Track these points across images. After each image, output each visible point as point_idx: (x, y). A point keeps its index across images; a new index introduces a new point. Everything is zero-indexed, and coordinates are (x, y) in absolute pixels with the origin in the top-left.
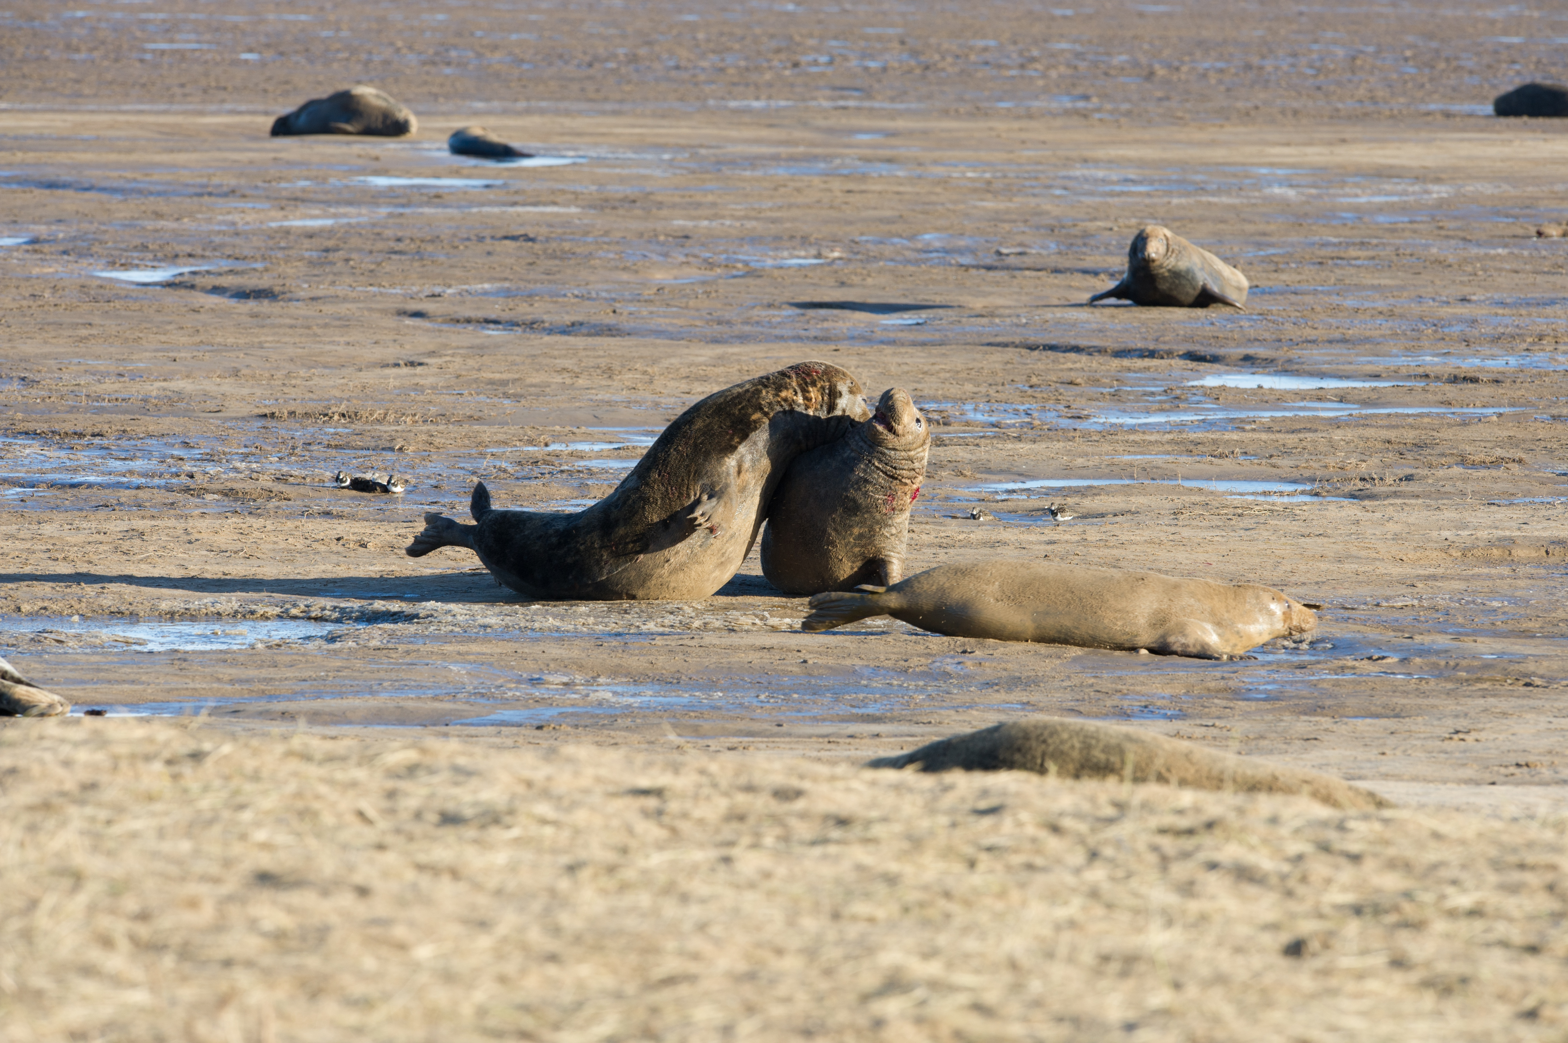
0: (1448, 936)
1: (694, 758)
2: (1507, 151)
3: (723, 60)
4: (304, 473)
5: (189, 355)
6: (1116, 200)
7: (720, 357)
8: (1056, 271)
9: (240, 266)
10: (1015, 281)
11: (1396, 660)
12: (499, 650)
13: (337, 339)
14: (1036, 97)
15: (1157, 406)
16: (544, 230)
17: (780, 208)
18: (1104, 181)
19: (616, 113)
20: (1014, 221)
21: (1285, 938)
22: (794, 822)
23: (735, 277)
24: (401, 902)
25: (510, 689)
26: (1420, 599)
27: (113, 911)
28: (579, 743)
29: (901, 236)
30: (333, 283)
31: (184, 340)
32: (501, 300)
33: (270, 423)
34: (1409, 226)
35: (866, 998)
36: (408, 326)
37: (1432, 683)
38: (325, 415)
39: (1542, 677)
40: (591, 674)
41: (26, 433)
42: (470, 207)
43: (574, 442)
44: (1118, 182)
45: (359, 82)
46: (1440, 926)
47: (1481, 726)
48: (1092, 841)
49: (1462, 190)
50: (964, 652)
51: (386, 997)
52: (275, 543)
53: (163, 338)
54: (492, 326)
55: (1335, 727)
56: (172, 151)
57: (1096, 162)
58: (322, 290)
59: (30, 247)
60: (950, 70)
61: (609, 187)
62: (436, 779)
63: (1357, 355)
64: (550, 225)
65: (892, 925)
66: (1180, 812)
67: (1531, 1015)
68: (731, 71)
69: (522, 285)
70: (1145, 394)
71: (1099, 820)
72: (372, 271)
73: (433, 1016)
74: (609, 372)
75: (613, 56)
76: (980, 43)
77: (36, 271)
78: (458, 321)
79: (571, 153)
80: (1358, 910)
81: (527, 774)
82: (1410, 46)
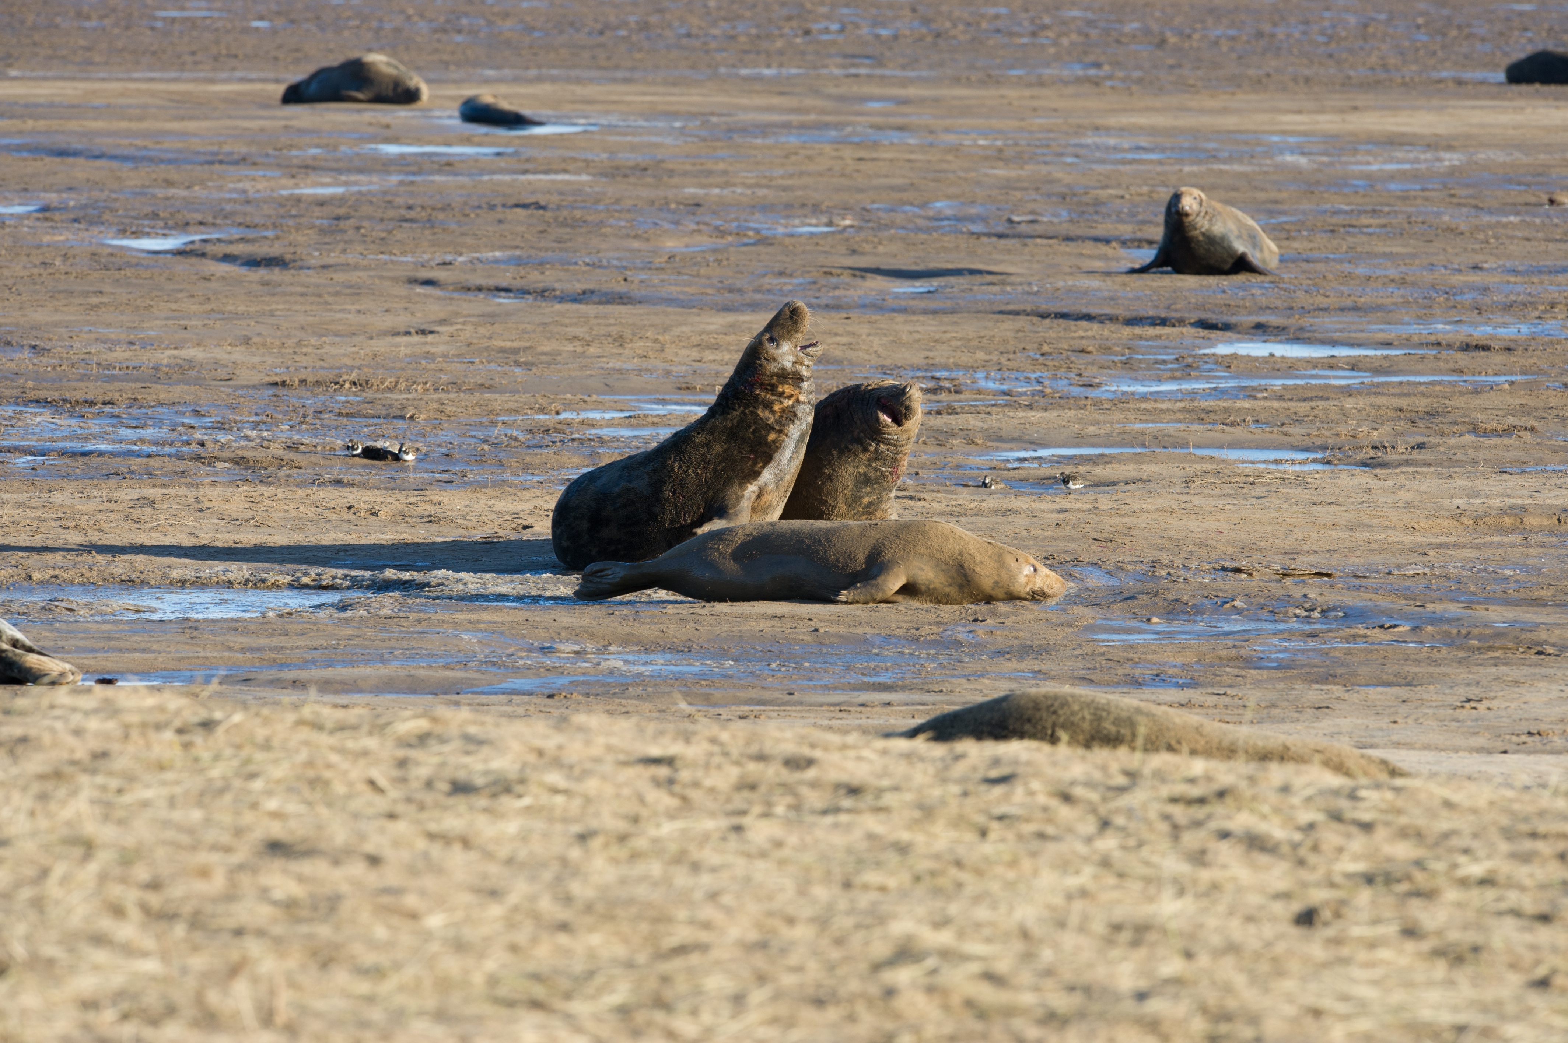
0: (1459, 905)
1: (705, 727)
2: (1519, 118)
3: (734, 27)
4: (315, 441)
5: (200, 323)
6: (1128, 168)
7: (732, 326)
8: (1068, 239)
9: (251, 234)
10: (1027, 250)
11: (1407, 628)
12: (510, 619)
13: (348, 307)
14: (1047, 65)
15: (1168, 374)
16: (555, 198)
17: (791, 176)
18: (1115, 149)
19: (626, 81)
20: (1026, 189)
21: (1296, 907)
22: (805, 791)
23: (746, 245)
24: (412, 871)
25: (521, 658)
26: (1432, 567)
27: (124, 880)
28: (590, 712)
29: (912, 204)
30: (344, 251)
31: (195, 308)
32: (512, 268)
33: (281, 392)
34: (1421, 194)
35: (877, 967)
36: (419, 294)
37: (1444, 651)
38: (336, 383)
39: (1553, 645)
40: (602, 643)
41: (37, 401)
42: (481, 174)
43: (585, 410)
44: (1130, 150)
45: (370, 50)
46: (1452, 894)
47: (1492, 694)
48: (1103, 810)
49: (1474, 158)
50: (976, 620)
51: (397, 966)
52: (286, 511)
53: (174, 306)
54: (503, 294)
55: (1346, 696)
56: (182, 118)
57: (1108, 130)
58: (333, 258)
59: (40, 215)
60: (962, 37)
61: (620, 155)
62: (446, 748)
63: (1369, 323)
64: (561, 193)
65: (903, 894)
66: (1192, 781)
67: (1543, 984)
68: (742, 39)
69: (533, 253)
70: (1157, 362)
71: (1110, 788)
72: (382, 239)
73: (444, 985)
74: (620, 340)
75: (624, 24)
76: (992, 11)
77: (46, 239)
78: (469, 289)
79: (582, 121)
80: (1369, 879)
81: (538, 743)
82: (1421, 14)
